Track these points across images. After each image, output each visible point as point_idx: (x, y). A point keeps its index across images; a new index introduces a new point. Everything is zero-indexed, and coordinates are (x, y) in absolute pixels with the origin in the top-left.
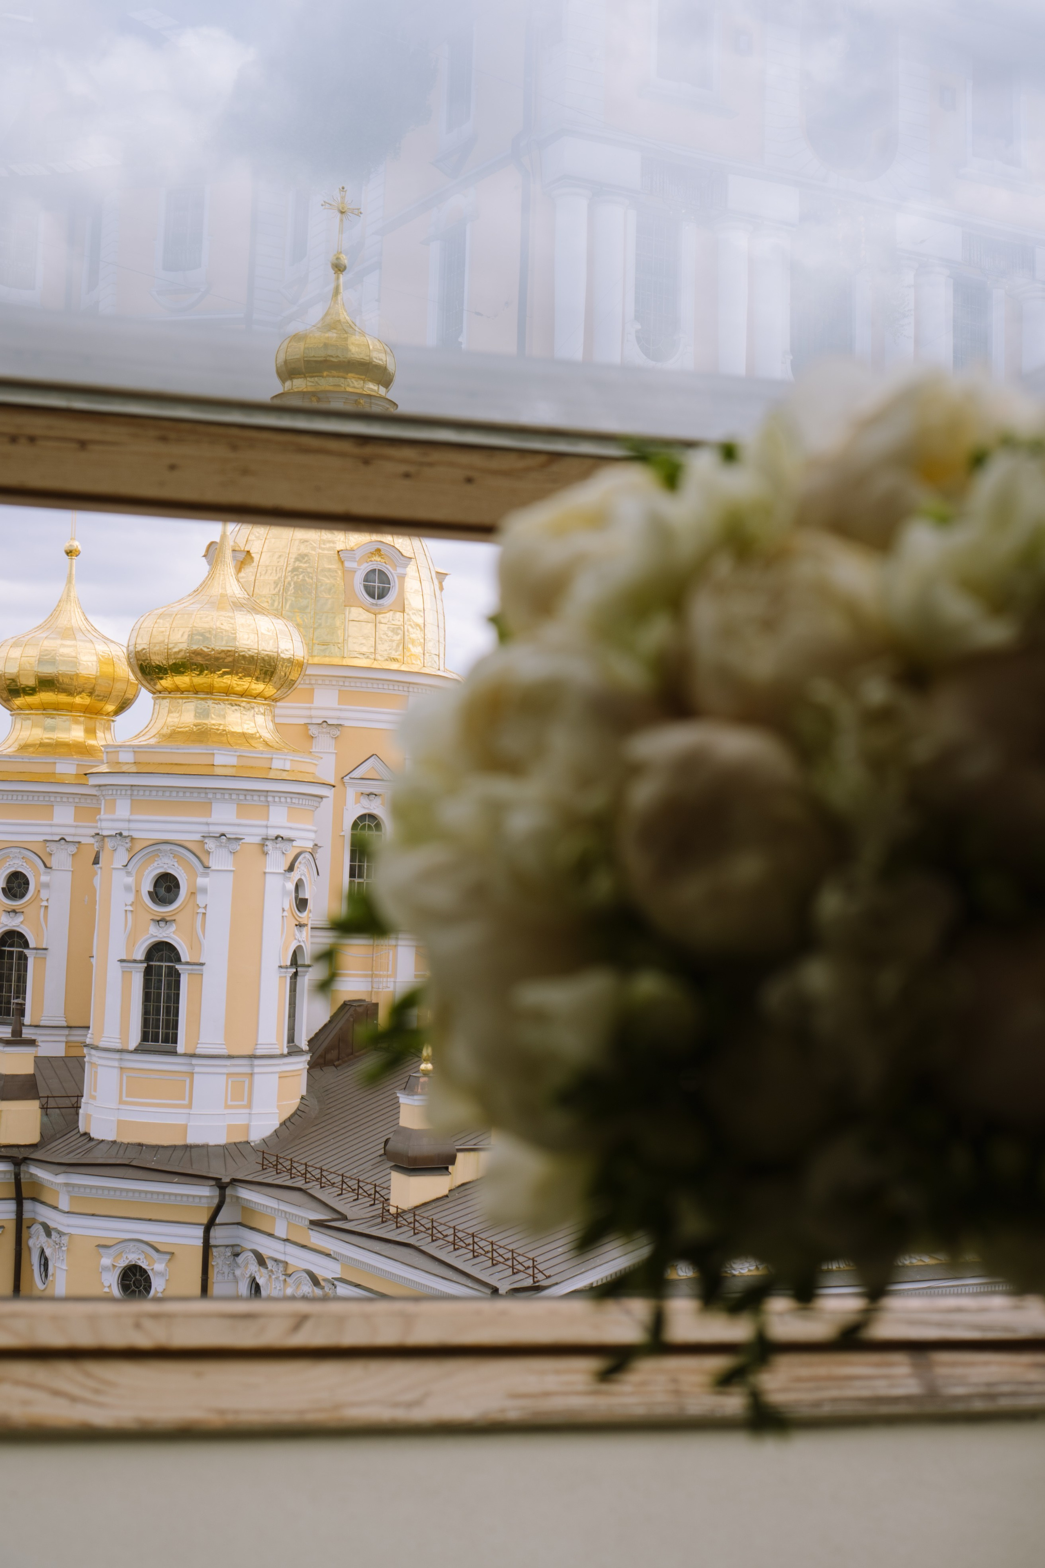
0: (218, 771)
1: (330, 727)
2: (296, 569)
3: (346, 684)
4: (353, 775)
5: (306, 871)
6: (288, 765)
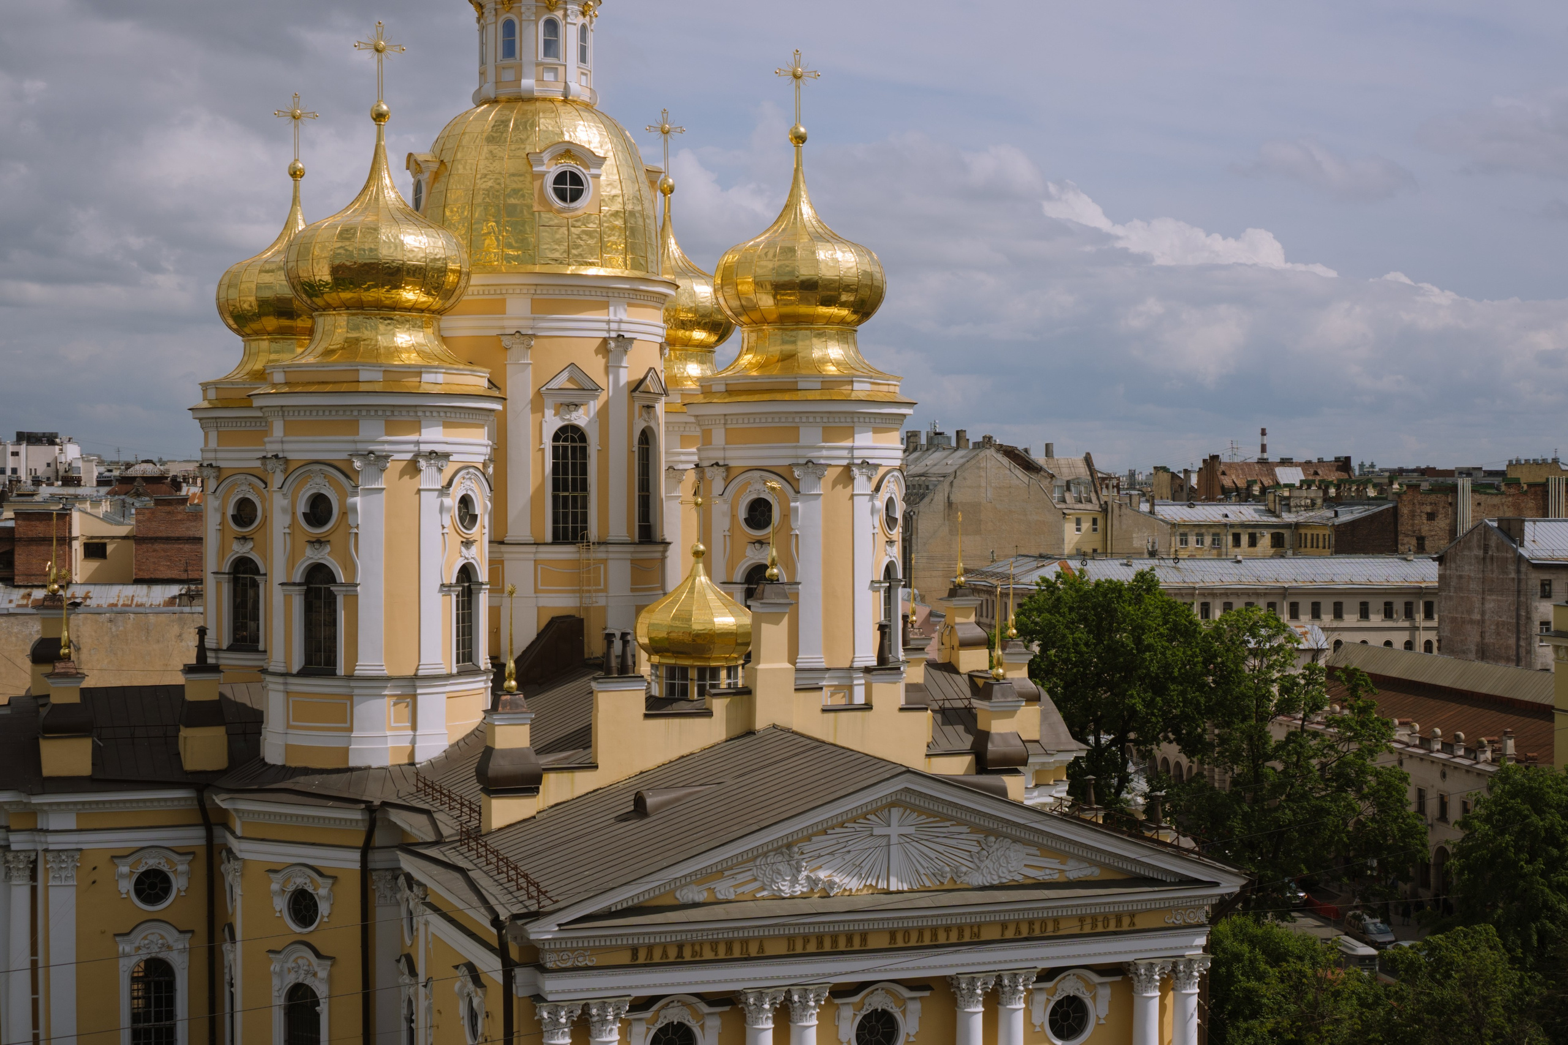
0: (363, 387)
1: (524, 337)
2: (485, 175)
3: (538, 292)
4: (550, 386)
5: (474, 486)
6: (440, 378)
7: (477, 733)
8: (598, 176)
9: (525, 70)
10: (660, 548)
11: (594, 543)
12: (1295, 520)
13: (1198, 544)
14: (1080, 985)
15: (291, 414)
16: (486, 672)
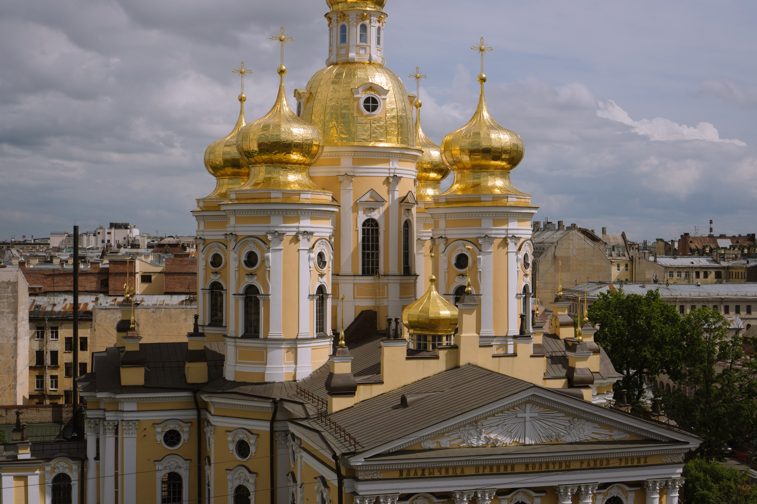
0: (272, 201)
1: (349, 177)
2: (331, 99)
3: (356, 155)
4: (361, 200)
5: (325, 248)
6: (309, 196)
7: (326, 366)
8: (385, 99)
9: (351, 49)
10: (414, 278)
11: (382, 275)
12: (727, 265)
13: (678, 277)
14: (620, 491)
15: (239, 213)
16: (330, 337)
